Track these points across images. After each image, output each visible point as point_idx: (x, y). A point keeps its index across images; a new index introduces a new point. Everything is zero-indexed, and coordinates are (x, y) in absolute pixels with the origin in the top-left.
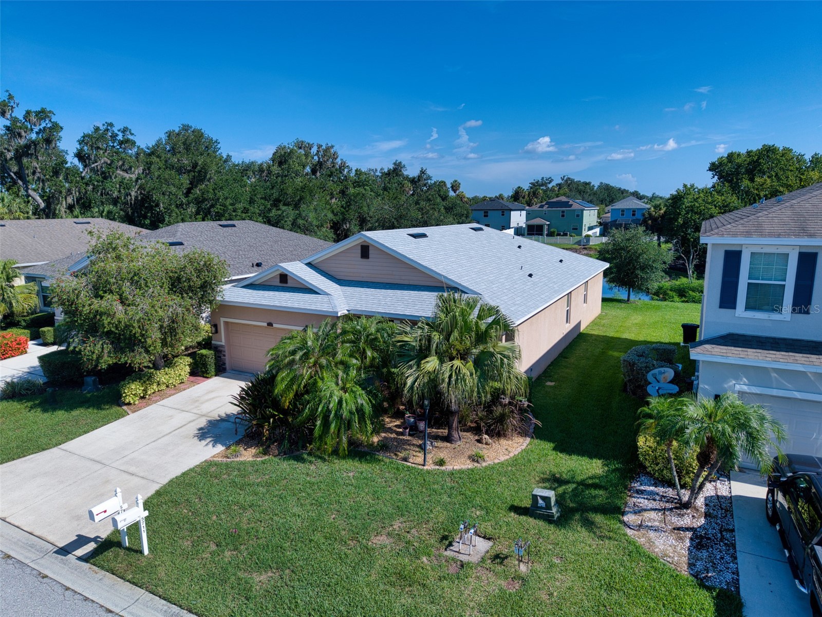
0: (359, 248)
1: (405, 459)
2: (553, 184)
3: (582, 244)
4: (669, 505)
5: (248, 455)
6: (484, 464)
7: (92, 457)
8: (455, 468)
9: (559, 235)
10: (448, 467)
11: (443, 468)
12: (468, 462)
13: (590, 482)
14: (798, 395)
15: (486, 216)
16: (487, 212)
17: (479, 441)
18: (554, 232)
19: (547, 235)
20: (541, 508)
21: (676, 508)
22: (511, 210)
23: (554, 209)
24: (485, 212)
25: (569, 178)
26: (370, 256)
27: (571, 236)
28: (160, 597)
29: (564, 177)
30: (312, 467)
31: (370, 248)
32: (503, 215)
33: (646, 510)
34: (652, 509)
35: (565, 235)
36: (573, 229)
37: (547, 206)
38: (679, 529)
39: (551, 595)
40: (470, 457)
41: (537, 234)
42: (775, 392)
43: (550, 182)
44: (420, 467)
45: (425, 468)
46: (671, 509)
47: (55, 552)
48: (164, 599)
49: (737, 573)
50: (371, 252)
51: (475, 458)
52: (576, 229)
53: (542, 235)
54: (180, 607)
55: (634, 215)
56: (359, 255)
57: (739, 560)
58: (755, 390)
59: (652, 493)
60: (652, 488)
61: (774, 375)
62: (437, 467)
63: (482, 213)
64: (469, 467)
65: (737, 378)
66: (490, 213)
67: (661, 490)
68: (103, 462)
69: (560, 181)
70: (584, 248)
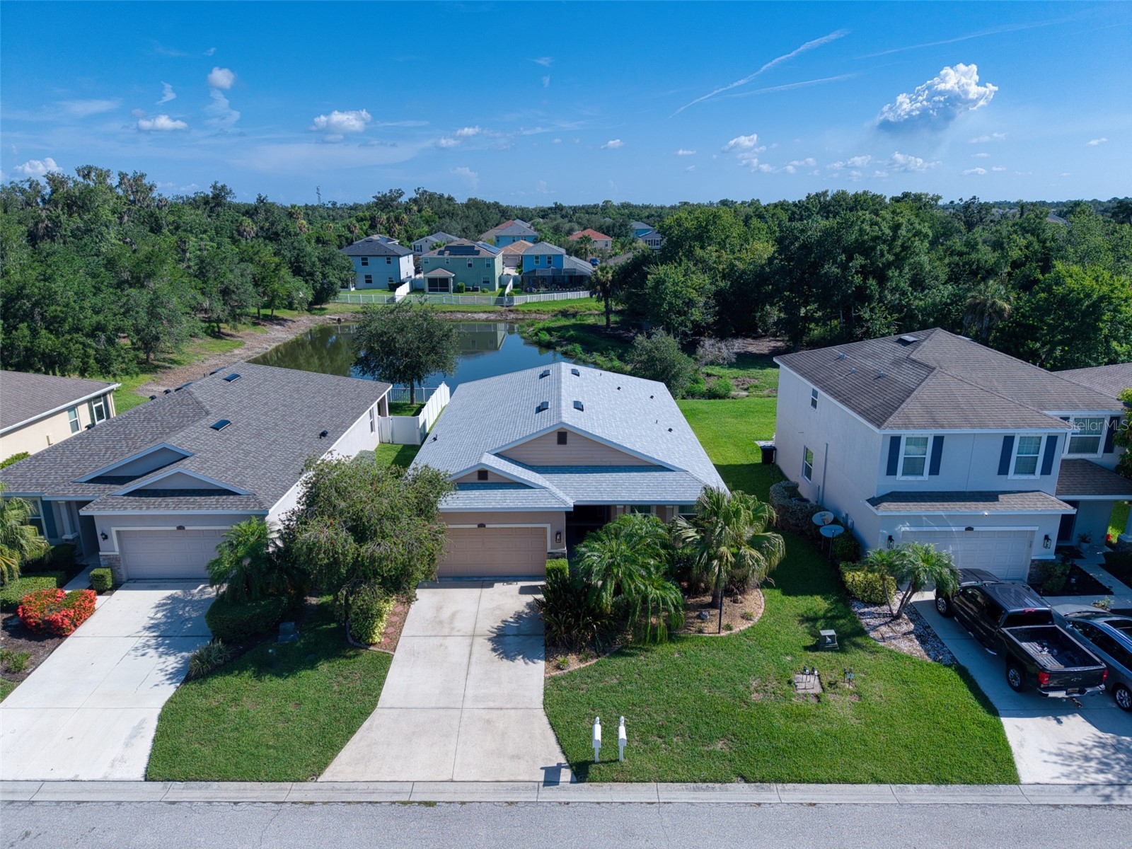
0: (556, 435)
1: (700, 631)
2: (404, 199)
3: (505, 304)
4: (888, 620)
5: (573, 663)
6: (756, 620)
7: (433, 705)
8: (742, 628)
9: (468, 290)
10: (736, 630)
11: (734, 631)
12: (744, 621)
13: (829, 615)
14: (937, 529)
15: (365, 264)
16: (366, 259)
17: (735, 601)
18: (462, 287)
19: (455, 291)
20: (829, 643)
21: (892, 620)
22: (399, 256)
23: (458, 257)
24: (362, 259)
25: (425, 191)
26: (568, 441)
27: (483, 292)
28: (672, 782)
29: (419, 189)
30: (642, 658)
31: (568, 434)
32: (389, 262)
33: (877, 627)
34: (881, 625)
35: (476, 290)
36: (484, 282)
37: (448, 252)
38: (905, 634)
39: (881, 696)
40: (743, 617)
41: (441, 291)
42: (925, 529)
43: (401, 195)
44: (717, 635)
45: (722, 634)
46: (890, 622)
47: (544, 786)
48: (677, 782)
49: (950, 653)
50: (569, 437)
51: (746, 617)
52: (488, 282)
53: (447, 290)
54: (695, 782)
55: (550, 262)
56: (556, 441)
57: (946, 644)
58: (913, 529)
59: (869, 613)
60: (866, 610)
61: (924, 518)
62: (729, 632)
63: (359, 260)
64: (750, 625)
65: (903, 523)
66: (370, 260)
67: (872, 609)
68: (453, 706)
69: (414, 195)
70: (510, 311)
